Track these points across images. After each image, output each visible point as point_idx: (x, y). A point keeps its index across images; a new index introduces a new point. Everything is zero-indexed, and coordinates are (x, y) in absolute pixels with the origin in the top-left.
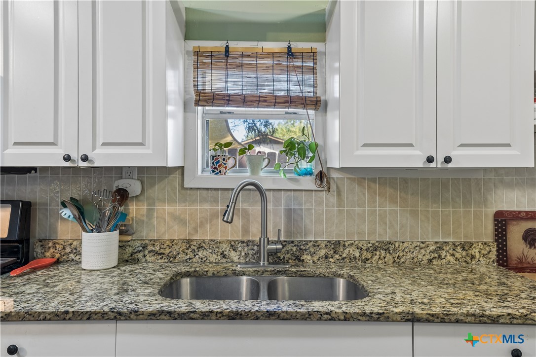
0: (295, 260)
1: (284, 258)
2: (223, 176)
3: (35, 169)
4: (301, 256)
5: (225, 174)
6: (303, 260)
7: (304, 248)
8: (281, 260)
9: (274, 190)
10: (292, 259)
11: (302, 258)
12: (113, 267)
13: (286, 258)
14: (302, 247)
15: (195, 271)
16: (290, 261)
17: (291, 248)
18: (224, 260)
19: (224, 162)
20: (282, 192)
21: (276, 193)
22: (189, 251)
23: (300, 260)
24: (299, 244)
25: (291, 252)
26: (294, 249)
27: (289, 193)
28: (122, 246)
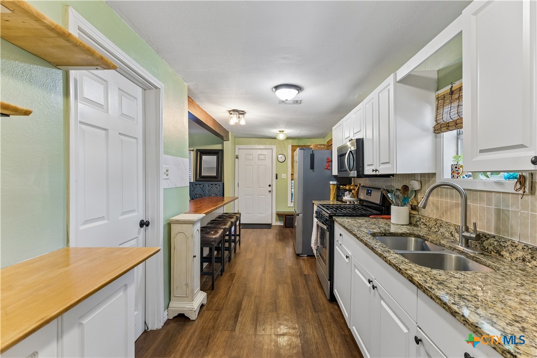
0: (496, 253)
1: (488, 248)
2: (456, 179)
3: (393, 175)
4: (501, 251)
5: (457, 177)
6: (503, 255)
7: (503, 245)
8: (486, 249)
9: (487, 191)
10: (494, 252)
11: (502, 253)
12: (402, 225)
13: (490, 250)
14: (501, 243)
15: (423, 236)
16: (492, 253)
17: (493, 242)
18: (452, 238)
19: (457, 169)
20: (493, 194)
21: (488, 193)
22: (436, 226)
23: (500, 254)
24: (499, 240)
25: (493, 246)
26: (496, 243)
27: (498, 195)
28: (411, 216)
